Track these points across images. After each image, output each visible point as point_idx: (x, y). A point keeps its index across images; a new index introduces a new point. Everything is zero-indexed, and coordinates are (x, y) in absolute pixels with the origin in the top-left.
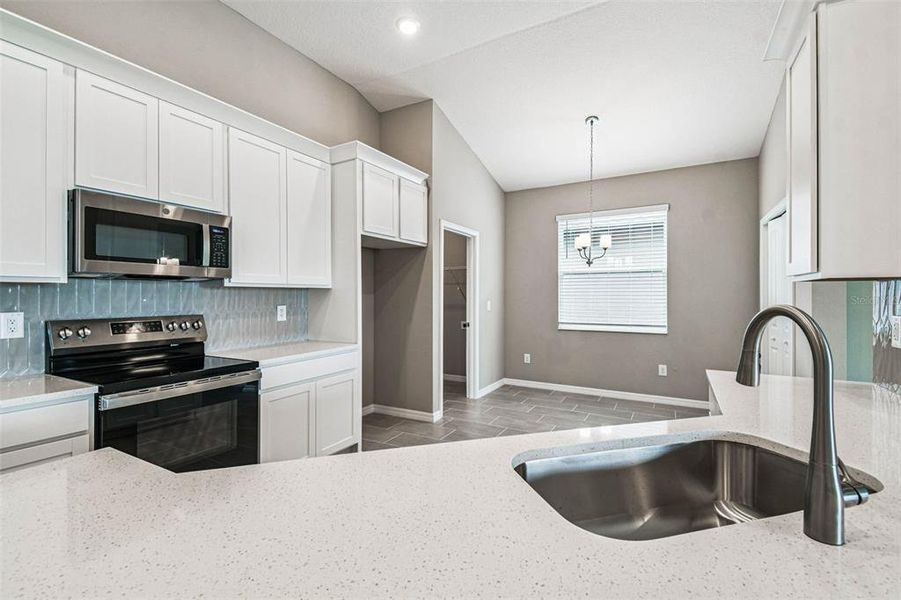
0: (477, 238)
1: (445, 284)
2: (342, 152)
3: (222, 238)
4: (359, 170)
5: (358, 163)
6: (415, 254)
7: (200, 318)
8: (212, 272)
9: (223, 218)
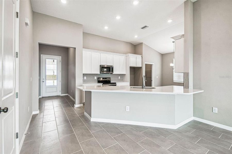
0: (154, 65)
1: (145, 73)
2: (127, 55)
3: (112, 68)
4: (129, 57)
5: (129, 56)
6: (140, 68)
7: (110, 78)
8: (111, 72)
9: (112, 66)
